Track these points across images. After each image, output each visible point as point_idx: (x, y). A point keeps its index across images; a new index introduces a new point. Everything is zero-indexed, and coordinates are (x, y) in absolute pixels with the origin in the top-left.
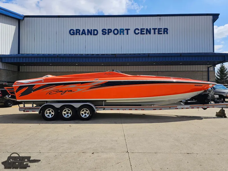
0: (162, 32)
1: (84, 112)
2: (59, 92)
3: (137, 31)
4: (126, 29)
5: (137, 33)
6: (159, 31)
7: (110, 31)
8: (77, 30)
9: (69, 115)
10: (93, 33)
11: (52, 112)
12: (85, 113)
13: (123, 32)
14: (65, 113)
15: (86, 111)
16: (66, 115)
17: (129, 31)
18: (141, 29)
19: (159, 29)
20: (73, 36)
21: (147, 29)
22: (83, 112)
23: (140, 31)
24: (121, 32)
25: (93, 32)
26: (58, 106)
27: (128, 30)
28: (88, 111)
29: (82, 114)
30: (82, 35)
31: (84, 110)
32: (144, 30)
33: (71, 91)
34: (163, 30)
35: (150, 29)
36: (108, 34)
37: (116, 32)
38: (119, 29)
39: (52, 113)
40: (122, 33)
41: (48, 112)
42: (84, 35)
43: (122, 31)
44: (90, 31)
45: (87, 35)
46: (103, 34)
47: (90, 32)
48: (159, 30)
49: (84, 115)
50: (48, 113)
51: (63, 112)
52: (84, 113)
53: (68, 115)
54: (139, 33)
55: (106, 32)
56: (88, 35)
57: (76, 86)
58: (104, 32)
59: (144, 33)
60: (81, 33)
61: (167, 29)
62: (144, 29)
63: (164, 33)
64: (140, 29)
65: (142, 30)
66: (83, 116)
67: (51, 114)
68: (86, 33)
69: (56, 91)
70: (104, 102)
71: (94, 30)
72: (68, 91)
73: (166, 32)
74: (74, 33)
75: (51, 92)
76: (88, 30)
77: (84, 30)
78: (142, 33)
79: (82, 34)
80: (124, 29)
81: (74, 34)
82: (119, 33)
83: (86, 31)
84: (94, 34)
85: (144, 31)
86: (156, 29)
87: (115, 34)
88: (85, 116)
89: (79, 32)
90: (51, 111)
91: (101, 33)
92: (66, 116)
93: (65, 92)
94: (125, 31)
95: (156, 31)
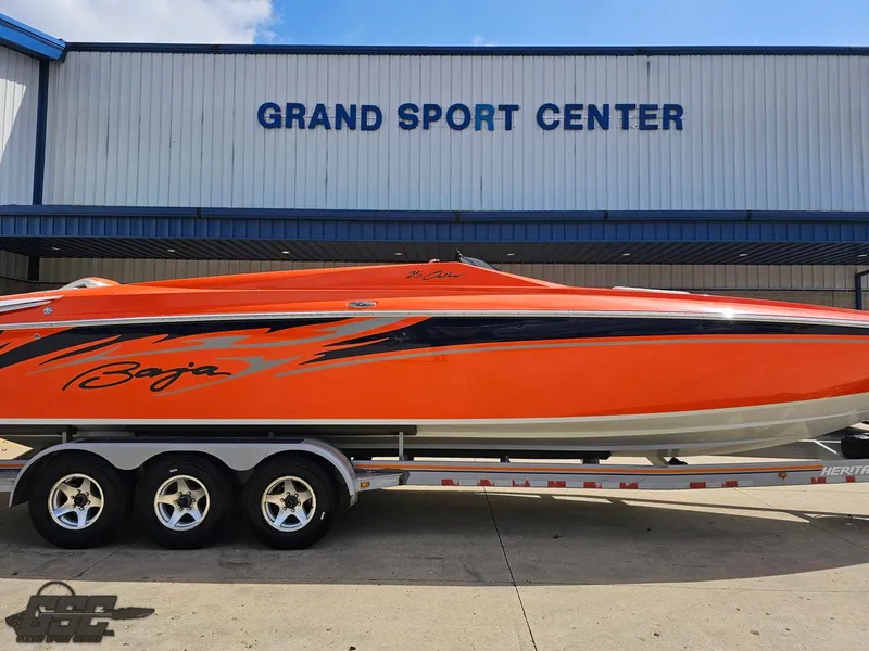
0: (659, 122)
1: (284, 495)
2: (138, 375)
3: (549, 117)
4: (501, 108)
5: (548, 122)
6: (643, 117)
7: (432, 113)
8: (290, 107)
9: (194, 512)
10: (359, 123)
11: (91, 498)
12: (291, 502)
13: (490, 119)
14: (171, 499)
15: (293, 492)
16: (178, 515)
17: (515, 114)
18: (568, 108)
19: (643, 108)
20: (273, 131)
21: (592, 109)
22: (278, 500)
23: (561, 117)
24: (479, 119)
25: (359, 116)
26: (128, 457)
27: (509, 110)
28: (305, 489)
29: (274, 509)
30: (314, 131)
31: (283, 483)
32: (578, 112)
33: (211, 370)
34: (659, 113)
35: (606, 107)
36: (426, 127)
37: (458, 117)
38: (471, 106)
39: (93, 502)
40: (485, 124)
41: (71, 492)
42: (320, 129)
43: (485, 113)
44: (348, 112)
45: (333, 130)
46: (402, 125)
47: (346, 117)
48: (646, 112)
49: (284, 514)
50: (71, 501)
51: (161, 499)
52: (281, 505)
53: (185, 511)
54: (556, 123)
55: (415, 119)
56: (338, 127)
57: (244, 342)
58: (409, 118)
59: (577, 122)
60: (308, 121)
61: (679, 109)
62: (580, 107)
63: (666, 127)
64: (561, 106)
65: (573, 112)
66: (277, 523)
67: (87, 507)
68: (332, 122)
69: (125, 372)
70: (401, 436)
71: (366, 109)
72: (196, 372)
73: (672, 124)
74: (277, 118)
75: (91, 375)
76: (339, 108)
77: (320, 108)
78: (573, 122)
79: (312, 126)
80: (496, 106)
81: (277, 124)
83: (331, 114)
84: (365, 127)
85: (579, 117)
86: (633, 107)
87: (453, 126)
88: (292, 520)
89: (300, 117)
90: (85, 489)
91: (396, 119)
92: (173, 523)
93: (176, 377)
94: (500, 116)
95: (630, 117)
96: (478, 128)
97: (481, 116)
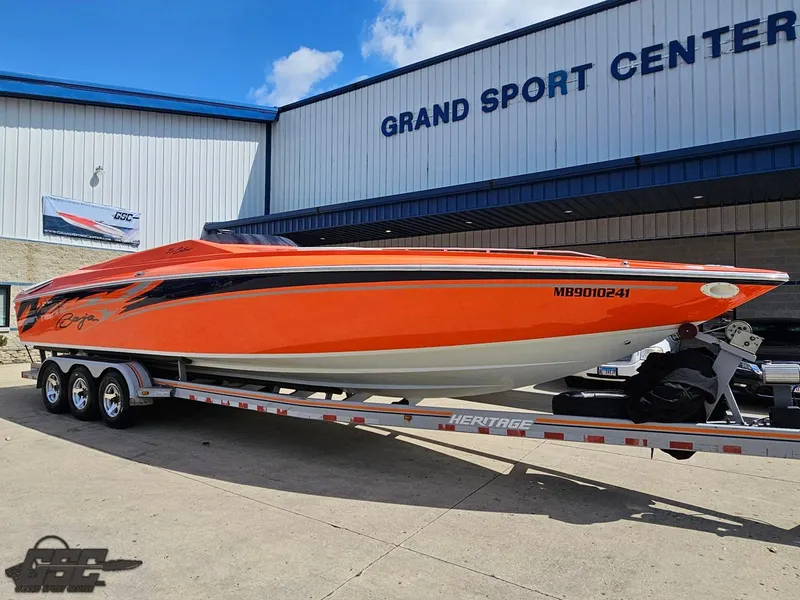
0: (762, 38)
3: (624, 67)
4: (574, 70)
5: (624, 71)
6: (739, 38)
7: (509, 92)
8: (402, 116)
10: (451, 116)
13: (563, 83)
17: (588, 73)
18: (645, 52)
19: (739, 27)
20: (391, 137)
21: (674, 45)
23: (638, 63)
24: (553, 86)
25: (451, 107)
27: (581, 70)
30: (418, 131)
32: (657, 53)
34: (762, 27)
35: (691, 39)
36: (505, 106)
37: (533, 90)
38: (544, 75)
40: (558, 90)
42: (423, 128)
43: (558, 79)
44: (443, 109)
45: (432, 127)
46: (485, 110)
47: (442, 114)
48: (743, 32)
54: (633, 71)
55: (495, 101)
56: (436, 123)
58: (489, 102)
59: (657, 64)
60: (414, 124)
61: (790, 16)
62: (660, 47)
63: (772, 41)
64: (637, 52)
65: (651, 55)
68: (431, 120)
71: (456, 103)
73: (781, 35)
74: (394, 127)
76: (436, 107)
77: (423, 112)
78: (652, 65)
79: (417, 128)
80: (569, 70)
81: (394, 133)
82: (547, 92)
83: (430, 114)
84: (456, 119)
85: (658, 58)
86: (726, 29)
87: (529, 99)
89: (409, 123)
91: (480, 105)
94: (574, 78)
95: (722, 42)
96: (552, 95)
97: (556, 83)
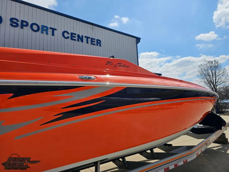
0: (95, 43)
3: (66, 35)
4: (51, 28)
6: (92, 41)
7: (24, 24)
13: (47, 31)
17: (55, 31)
18: (72, 34)
19: (92, 39)
21: (78, 36)
23: (70, 35)
24: (43, 30)
27: (53, 30)
32: (75, 36)
34: (96, 41)
35: (82, 36)
36: (22, 28)
37: (35, 27)
38: (40, 25)
40: (45, 32)
43: (45, 28)
46: (11, 25)
54: (68, 37)
55: (17, 24)
58: (14, 23)
59: (74, 38)
61: (100, 41)
62: (75, 34)
63: (97, 45)
64: (70, 33)
65: (73, 35)
73: (99, 44)
78: (73, 38)
80: (49, 27)
82: (40, 31)
85: (75, 37)
86: (89, 38)
87: (33, 30)
91: (9, 22)
94: (50, 31)
95: (89, 40)
96: (42, 33)
